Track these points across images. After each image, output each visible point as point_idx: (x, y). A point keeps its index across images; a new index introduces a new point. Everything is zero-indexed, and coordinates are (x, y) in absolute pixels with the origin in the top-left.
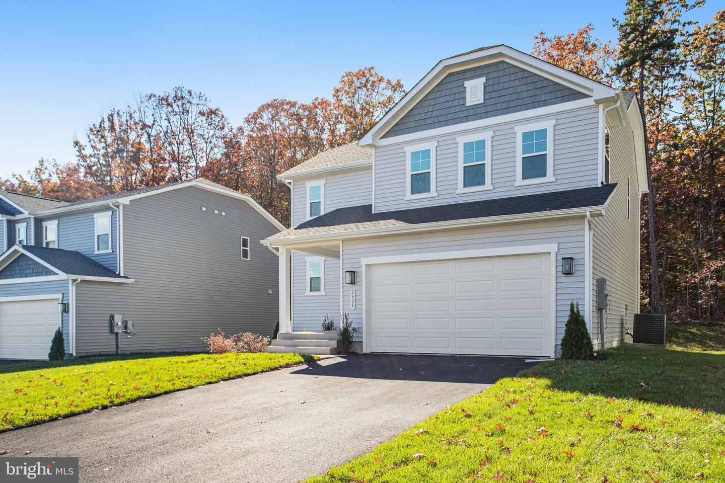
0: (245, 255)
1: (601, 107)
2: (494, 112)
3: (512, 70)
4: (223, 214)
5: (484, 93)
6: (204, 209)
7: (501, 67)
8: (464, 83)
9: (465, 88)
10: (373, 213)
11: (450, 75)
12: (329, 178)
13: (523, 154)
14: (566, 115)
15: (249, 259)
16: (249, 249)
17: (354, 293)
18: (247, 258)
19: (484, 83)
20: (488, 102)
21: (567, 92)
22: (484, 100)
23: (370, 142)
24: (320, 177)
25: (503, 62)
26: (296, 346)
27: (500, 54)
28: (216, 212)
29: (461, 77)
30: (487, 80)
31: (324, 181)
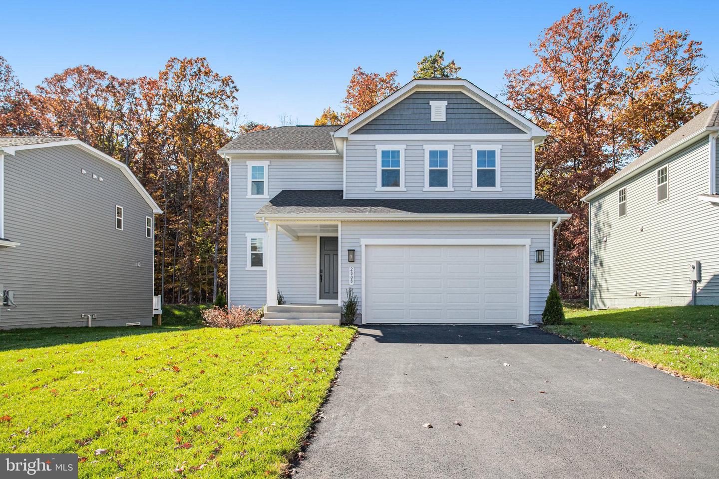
0: (119, 226)
1: (533, 141)
2: (454, 130)
3: (468, 101)
4: (101, 179)
5: (446, 114)
6: (84, 172)
7: (459, 96)
8: (429, 102)
9: (431, 106)
10: (344, 198)
11: (417, 93)
12: (272, 160)
13: (478, 167)
14: (514, 143)
15: (122, 230)
16: (122, 219)
17: (353, 269)
18: (121, 228)
19: (446, 106)
20: (450, 121)
21: (510, 127)
22: (447, 119)
23: (345, 135)
24: (258, 158)
25: (461, 93)
26: (298, 319)
27: (462, 87)
28: (95, 177)
29: (427, 96)
30: (448, 104)
31: (268, 163)
